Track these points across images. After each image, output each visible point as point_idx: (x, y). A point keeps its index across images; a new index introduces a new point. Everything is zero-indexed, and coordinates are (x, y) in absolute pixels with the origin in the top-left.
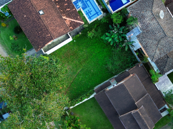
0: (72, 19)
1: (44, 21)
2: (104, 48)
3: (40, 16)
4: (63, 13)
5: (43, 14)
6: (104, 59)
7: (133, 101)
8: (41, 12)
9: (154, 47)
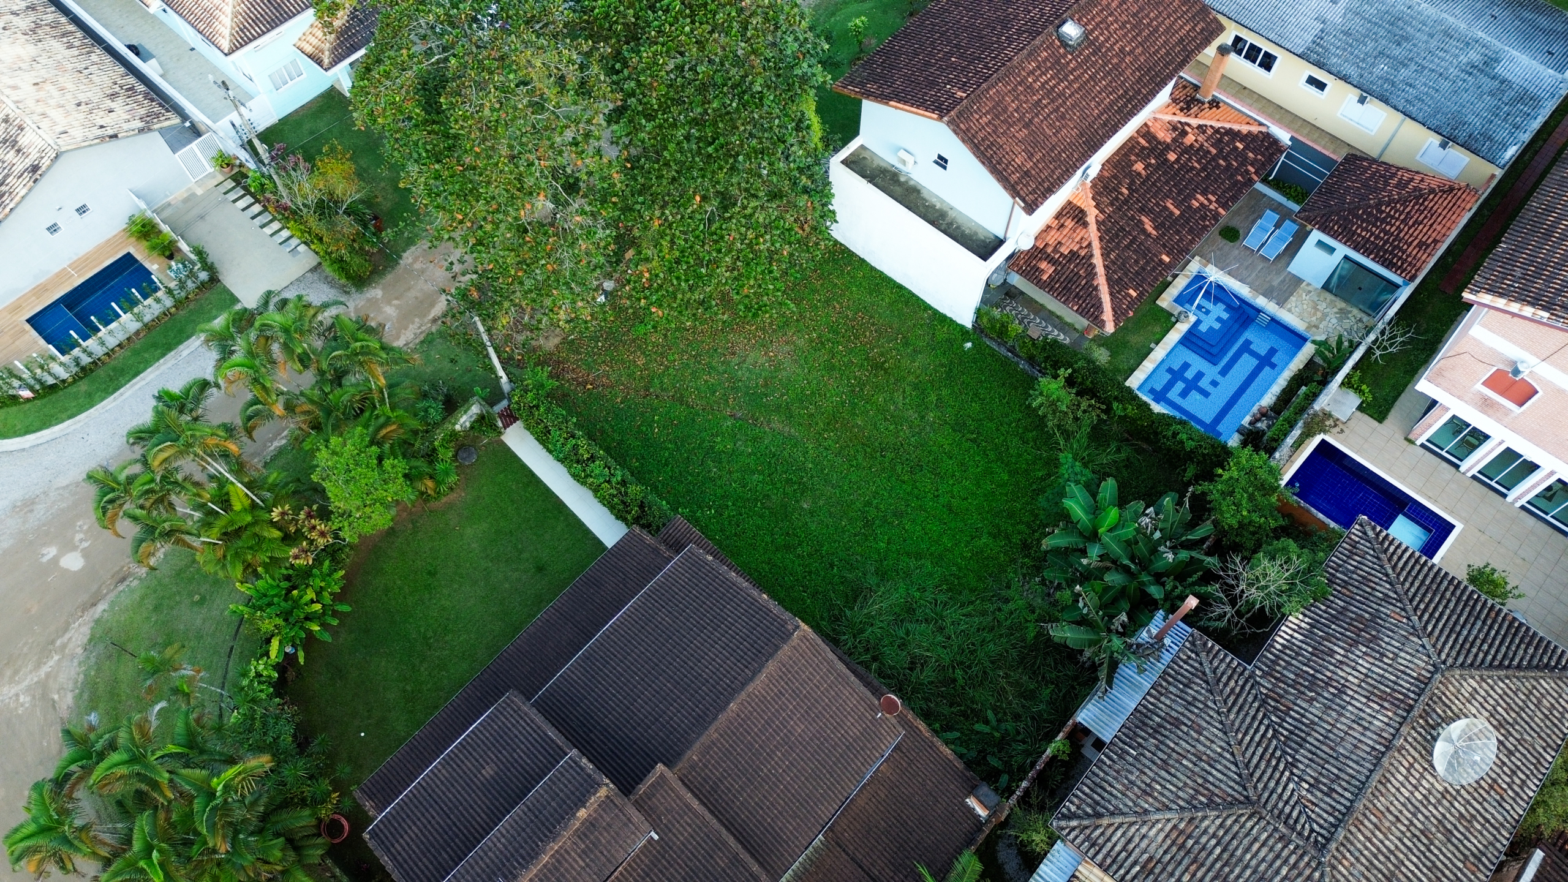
0: (1105, 255)
1: (1030, 54)
2: (996, 534)
3: (1051, 28)
4: (1117, 199)
5: (1064, 44)
6: (919, 556)
7: (679, 755)
8: (1071, 30)
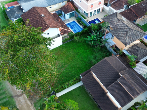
0: (63, 28)
2: (87, 50)
3: (41, 16)
6: (87, 57)
8: (43, 15)
9: (124, 36)
